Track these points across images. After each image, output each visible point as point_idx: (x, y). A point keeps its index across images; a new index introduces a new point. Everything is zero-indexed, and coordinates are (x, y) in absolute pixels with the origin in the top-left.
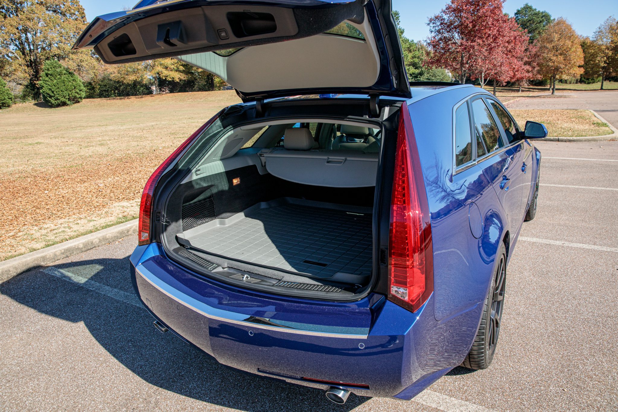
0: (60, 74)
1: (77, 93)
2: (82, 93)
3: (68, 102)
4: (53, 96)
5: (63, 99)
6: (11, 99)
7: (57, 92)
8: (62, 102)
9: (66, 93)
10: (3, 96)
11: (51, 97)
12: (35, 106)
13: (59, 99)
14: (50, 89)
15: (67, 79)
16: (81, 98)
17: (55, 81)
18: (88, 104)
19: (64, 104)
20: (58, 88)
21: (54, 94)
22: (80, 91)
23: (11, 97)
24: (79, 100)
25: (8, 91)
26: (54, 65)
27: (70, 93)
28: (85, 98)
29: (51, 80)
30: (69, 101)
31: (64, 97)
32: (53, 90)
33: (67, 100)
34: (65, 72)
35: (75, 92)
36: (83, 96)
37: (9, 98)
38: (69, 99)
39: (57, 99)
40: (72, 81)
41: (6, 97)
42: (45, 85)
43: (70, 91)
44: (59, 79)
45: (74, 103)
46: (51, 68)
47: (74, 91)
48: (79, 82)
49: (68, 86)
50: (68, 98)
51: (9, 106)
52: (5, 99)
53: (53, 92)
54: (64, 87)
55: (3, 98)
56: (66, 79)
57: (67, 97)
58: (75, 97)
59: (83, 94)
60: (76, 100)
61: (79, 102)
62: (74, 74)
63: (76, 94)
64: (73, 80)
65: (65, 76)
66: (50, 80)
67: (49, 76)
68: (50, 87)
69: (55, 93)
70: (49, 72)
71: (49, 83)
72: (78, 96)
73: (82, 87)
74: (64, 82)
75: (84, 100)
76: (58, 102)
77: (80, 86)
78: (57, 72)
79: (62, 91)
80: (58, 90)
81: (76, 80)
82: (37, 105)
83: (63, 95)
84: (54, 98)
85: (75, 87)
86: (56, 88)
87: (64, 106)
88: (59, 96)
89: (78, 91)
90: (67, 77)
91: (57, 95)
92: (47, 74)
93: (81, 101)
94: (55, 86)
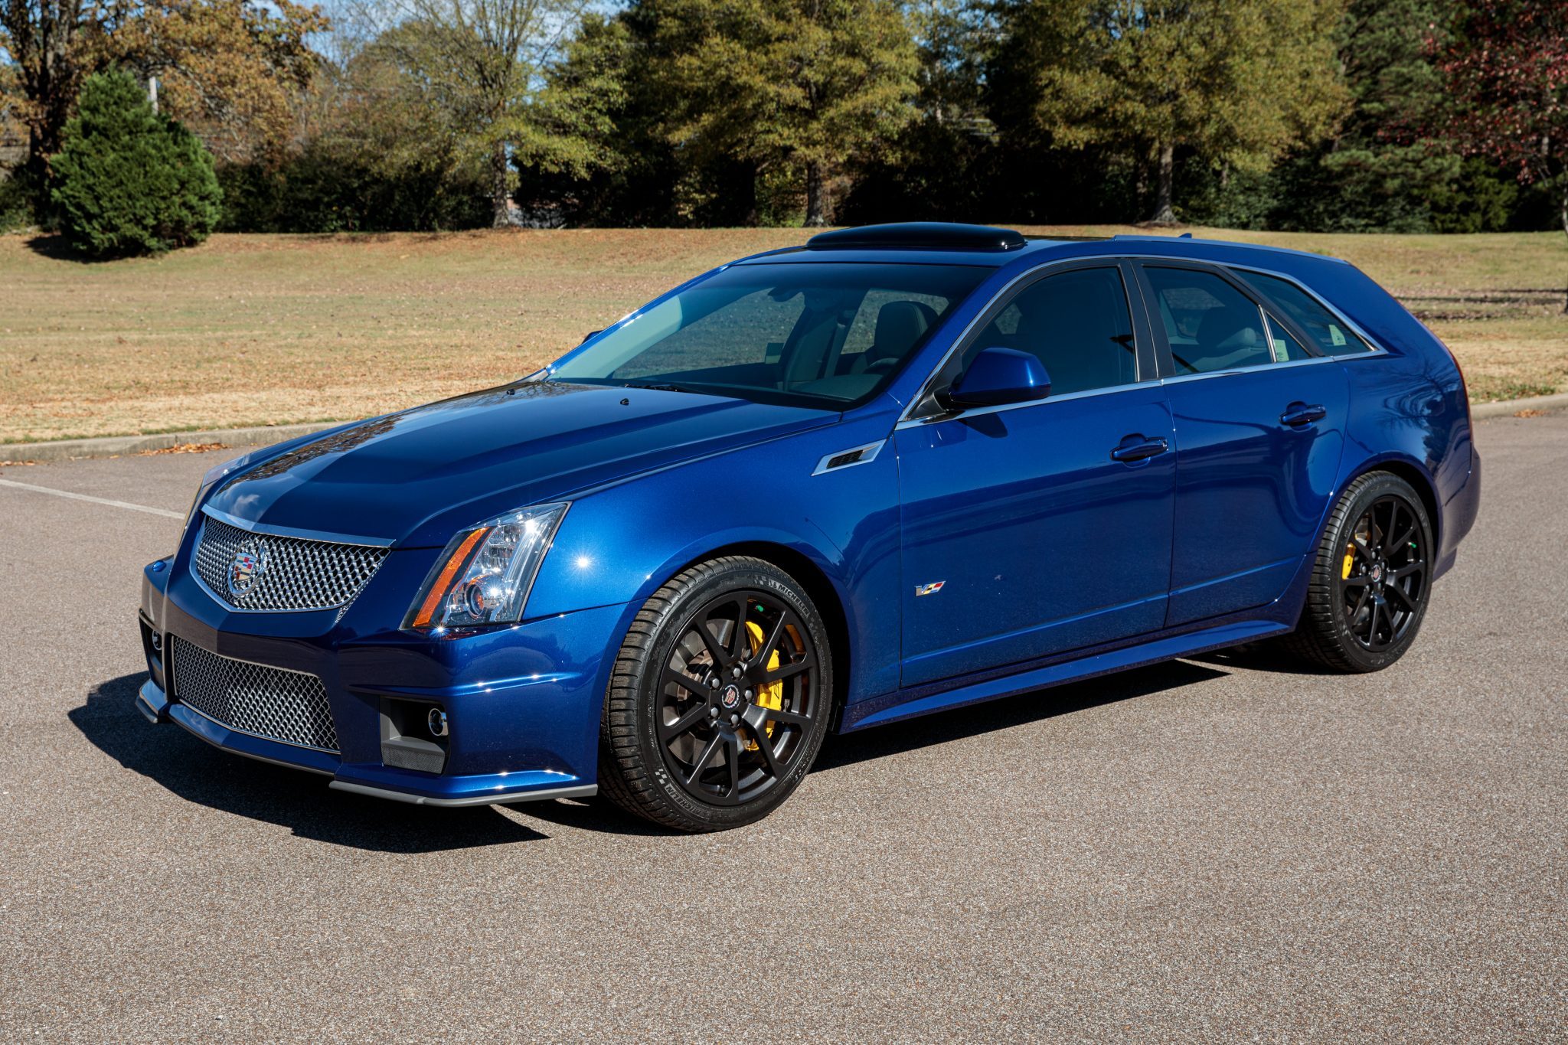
1: (191, 208)
2: (208, 208)
3: (153, 243)
4: (97, 216)
5: (131, 230)
7: (111, 200)
8: (124, 240)
9: (145, 206)
11: (90, 217)
12: (30, 250)
13: (115, 229)
14: (89, 188)
15: (158, 149)
16: (202, 228)
17: (112, 156)
18: (228, 254)
19: (132, 249)
20: (120, 184)
21: (101, 207)
22: (202, 199)
24: (196, 235)
27: (162, 206)
28: (215, 230)
29: (99, 151)
30: (152, 236)
31: (138, 221)
32: (98, 190)
33: (147, 234)
34: (153, 120)
35: (184, 204)
36: (213, 222)
38: (157, 232)
39: (109, 227)
40: (173, 161)
42: (72, 170)
43: (164, 198)
44: (127, 147)
45: (171, 247)
46: (107, 105)
47: (176, 200)
48: (200, 163)
49: (157, 177)
50: (153, 227)
53: (97, 198)
54: (141, 181)
56: (152, 151)
57: (150, 221)
58: (180, 223)
59: (213, 214)
60: (181, 236)
61: (192, 243)
62: (185, 132)
63: (185, 212)
64: (180, 156)
65: (148, 136)
66: (93, 152)
67: (94, 134)
68: (91, 181)
69: (105, 203)
70: (97, 121)
71: (90, 164)
72: (190, 219)
73: (213, 187)
74: (143, 160)
75: (215, 240)
76: (110, 239)
77: (202, 180)
78: (124, 120)
79: (130, 196)
80: (117, 191)
81: (193, 157)
82: (35, 245)
83: (134, 214)
84: (100, 224)
85: (183, 184)
86: (112, 182)
87: (133, 255)
88: (118, 217)
89: (193, 200)
90: (158, 142)
91: (111, 214)
92: (87, 129)
93: (203, 240)
94: (107, 174)
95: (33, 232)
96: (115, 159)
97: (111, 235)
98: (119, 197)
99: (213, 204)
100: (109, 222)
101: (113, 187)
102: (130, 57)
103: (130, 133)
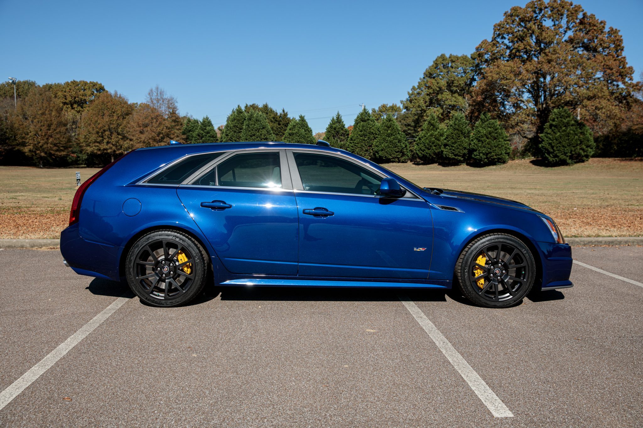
0: (567, 125)
1: (583, 150)
2: (590, 150)
3: (569, 161)
4: (552, 153)
5: (563, 157)
6: (508, 154)
7: (557, 147)
8: (561, 160)
9: (567, 149)
10: (500, 150)
11: (549, 153)
12: (531, 164)
13: (558, 157)
14: (550, 144)
15: (574, 131)
16: (587, 156)
17: (559, 134)
18: (595, 165)
19: (563, 163)
20: (560, 143)
21: (554, 150)
22: (587, 147)
23: (508, 151)
24: (584, 158)
25: (507, 145)
26: (562, 114)
27: (573, 149)
28: (593, 156)
29: (554, 132)
30: (570, 159)
31: (565, 154)
32: (553, 144)
33: (568, 158)
34: (573, 122)
35: (581, 149)
36: (591, 154)
37: (506, 153)
38: (571, 157)
39: (556, 156)
40: (579, 134)
41: (503, 152)
42: (545, 139)
43: (574, 147)
44: (564, 131)
45: (576, 163)
46: (557, 118)
47: (578, 147)
48: (588, 135)
49: (572, 140)
50: (570, 156)
51: (504, 162)
52: (501, 154)
53: (552, 147)
54: (567, 141)
55: (500, 153)
56: (572, 132)
57: (569, 154)
58: (579, 155)
59: (591, 152)
60: (579, 159)
61: (583, 161)
62: (584, 125)
63: (581, 151)
64: (581, 133)
65: (572, 128)
66: (552, 133)
67: (553, 127)
68: (550, 141)
69: (555, 148)
70: (554, 123)
71: (551, 137)
72: (583, 154)
73: (592, 143)
74: (568, 135)
75: (591, 159)
76: (556, 160)
77: (588, 141)
78: (563, 122)
79: (563, 146)
80: (559, 145)
81: (586, 133)
82: (533, 162)
83: (564, 152)
84: (553, 155)
85: (581, 142)
86: (557, 142)
87: (563, 165)
88: (559, 153)
89: (584, 147)
90: (574, 129)
91: (557, 152)
92: (551, 126)
93: (587, 160)
94: (556, 140)
95: (533, 158)
96: (559, 135)
97: (556, 159)
98: (560, 147)
99: (592, 148)
100: (556, 154)
101: (558, 144)
102: (567, 103)
103: (565, 126)
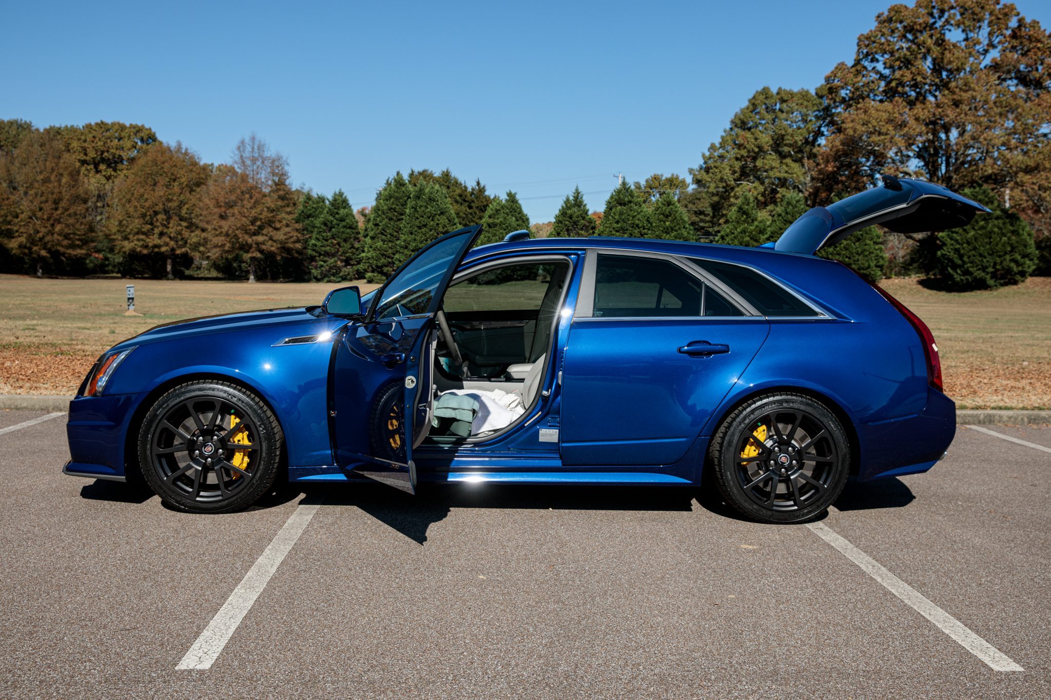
0: (987, 218)
1: (1016, 262)
2: (1028, 262)
3: (991, 282)
4: (960, 267)
5: (979, 274)
6: (881, 267)
7: (969, 257)
8: (975, 279)
9: (988, 261)
10: (867, 261)
11: (955, 267)
12: (920, 287)
13: (970, 274)
14: (957, 251)
15: (1000, 228)
16: (1023, 274)
17: (972, 233)
18: (1037, 289)
19: (980, 285)
20: (975, 249)
21: (963, 261)
22: (1024, 257)
23: (881, 262)
24: (1018, 277)
25: (878, 252)
26: (979, 197)
27: (998, 260)
28: (1031, 275)
30: (992, 278)
31: (984, 269)
32: (962, 251)
33: (988, 277)
34: (998, 213)
35: (1012, 260)
36: (1031, 270)
37: (877, 266)
38: (994, 276)
39: (967, 272)
40: (1009, 235)
41: (873, 264)
42: (949, 241)
43: (1000, 256)
44: (982, 228)
45: (1003, 285)
47: (1008, 257)
48: (1025, 236)
49: (997, 245)
50: (992, 273)
52: (869, 267)
53: (961, 257)
54: (988, 246)
55: (866, 265)
56: (996, 230)
57: (991, 270)
58: (1009, 271)
59: (1030, 266)
60: (1008, 278)
61: (1015, 283)
62: (1018, 219)
63: (1013, 265)
64: (1013, 232)
65: (996, 222)
66: (961, 231)
68: (958, 246)
69: (965, 259)
71: (958, 238)
72: (1015, 269)
73: (1032, 250)
74: (989, 235)
75: (1029, 280)
76: (967, 279)
77: (1025, 246)
79: (981, 255)
80: (973, 252)
81: (1021, 232)
82: (923, 283)
83: (982, 266)
84: (962, 271)
85: (1013, 249)
86: (970, 247)
87: (979, 289)
88: (973, 267)
89: (1018, 257)
90: (1001, 225)
91: (969, 265)
93: (1023, 281)
94: (968, 243)
95: (923, 276)
96: (974, 236)
97: (968, 277)
98: (974, 256)
99: (1031, 260)
100: (967, 270)
101: (971, 250)
102: (987, 179)
103: (984, 219)
